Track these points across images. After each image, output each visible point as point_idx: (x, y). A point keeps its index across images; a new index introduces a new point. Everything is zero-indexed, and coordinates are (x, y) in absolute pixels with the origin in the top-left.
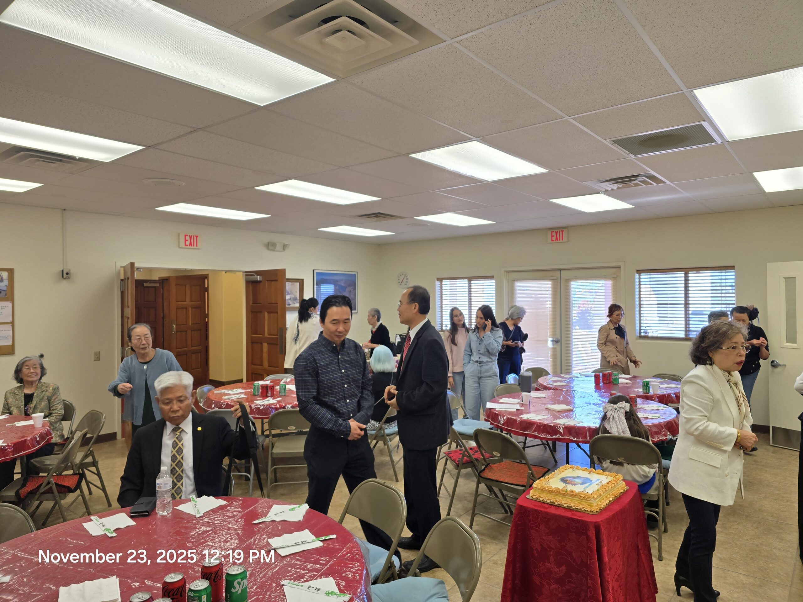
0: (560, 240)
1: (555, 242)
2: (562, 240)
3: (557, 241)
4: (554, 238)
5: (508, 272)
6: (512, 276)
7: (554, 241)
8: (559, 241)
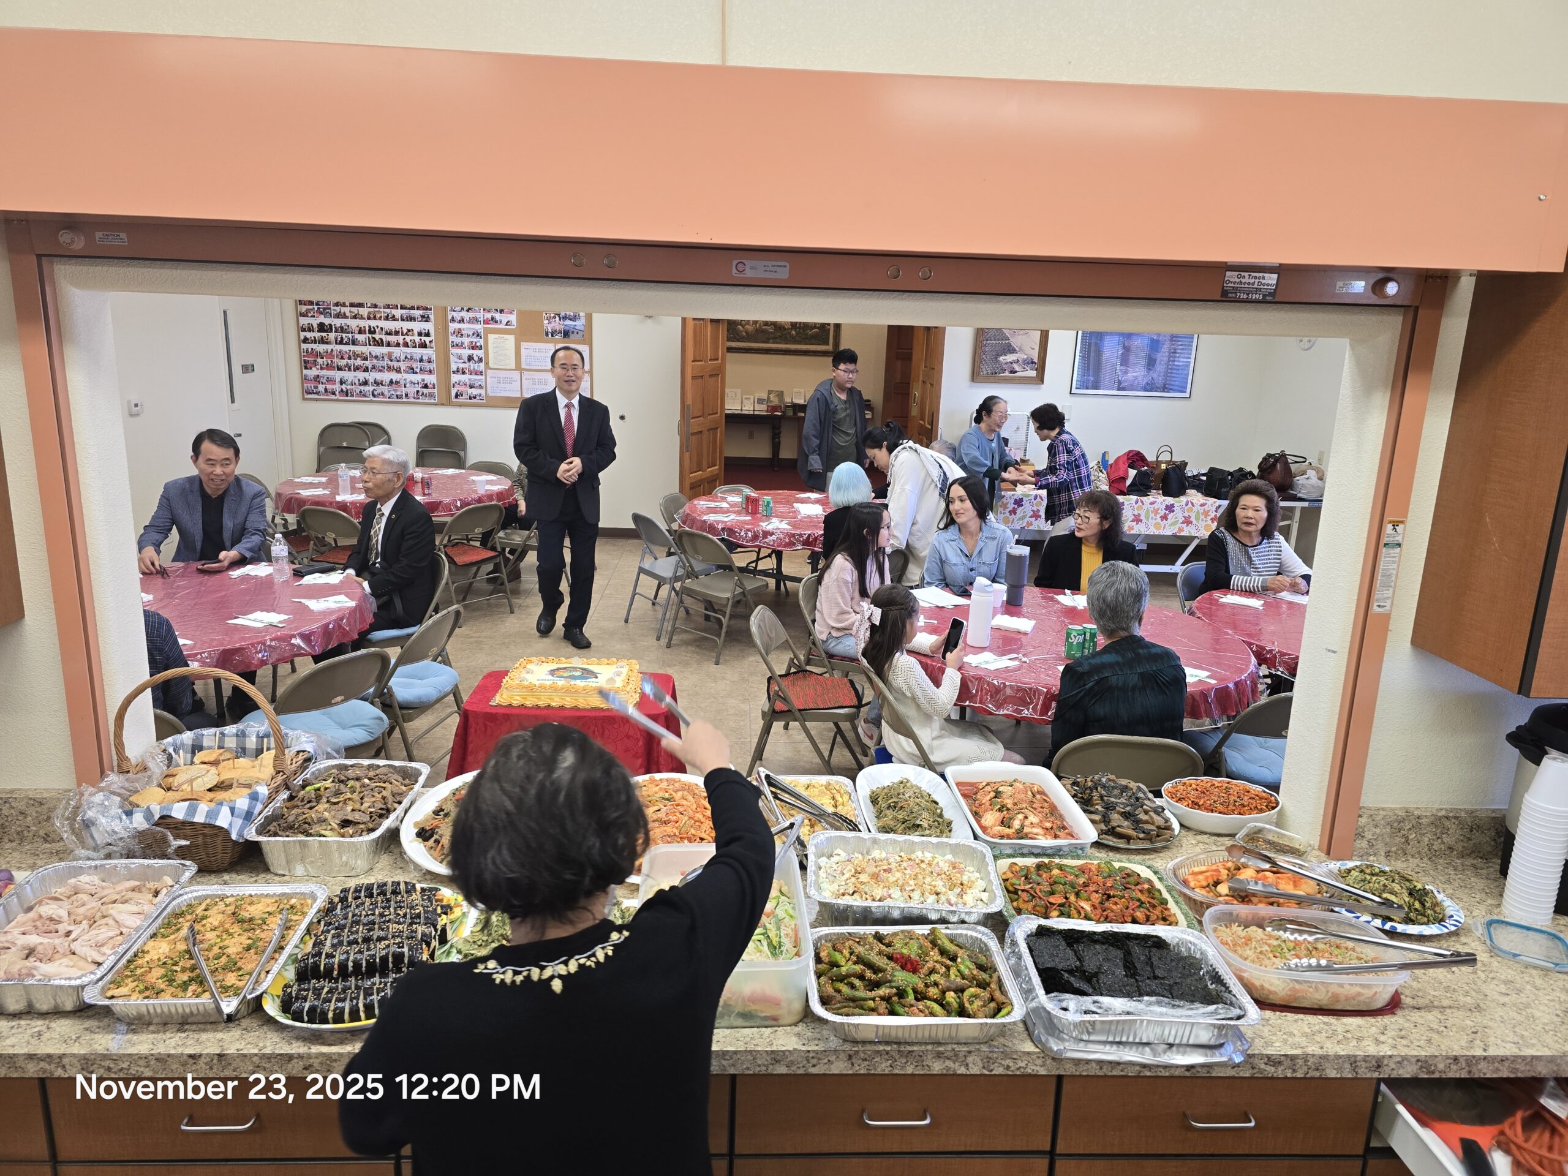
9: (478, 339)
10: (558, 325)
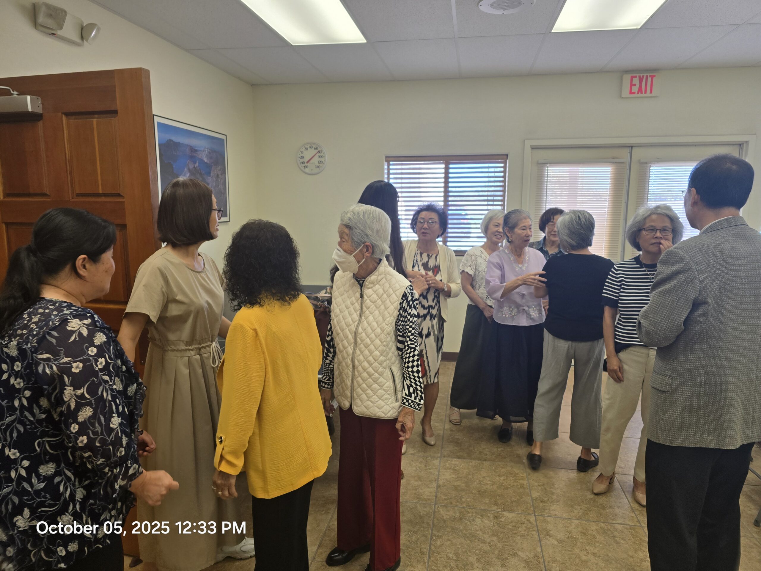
0: (646, 92)
1: (636, 95)
2: (651, 92)
3: (640, 95)
4: (635, 89)
5: (533, 148)
6: (538, 154)
7: (634, 93)
8: (643, 95)
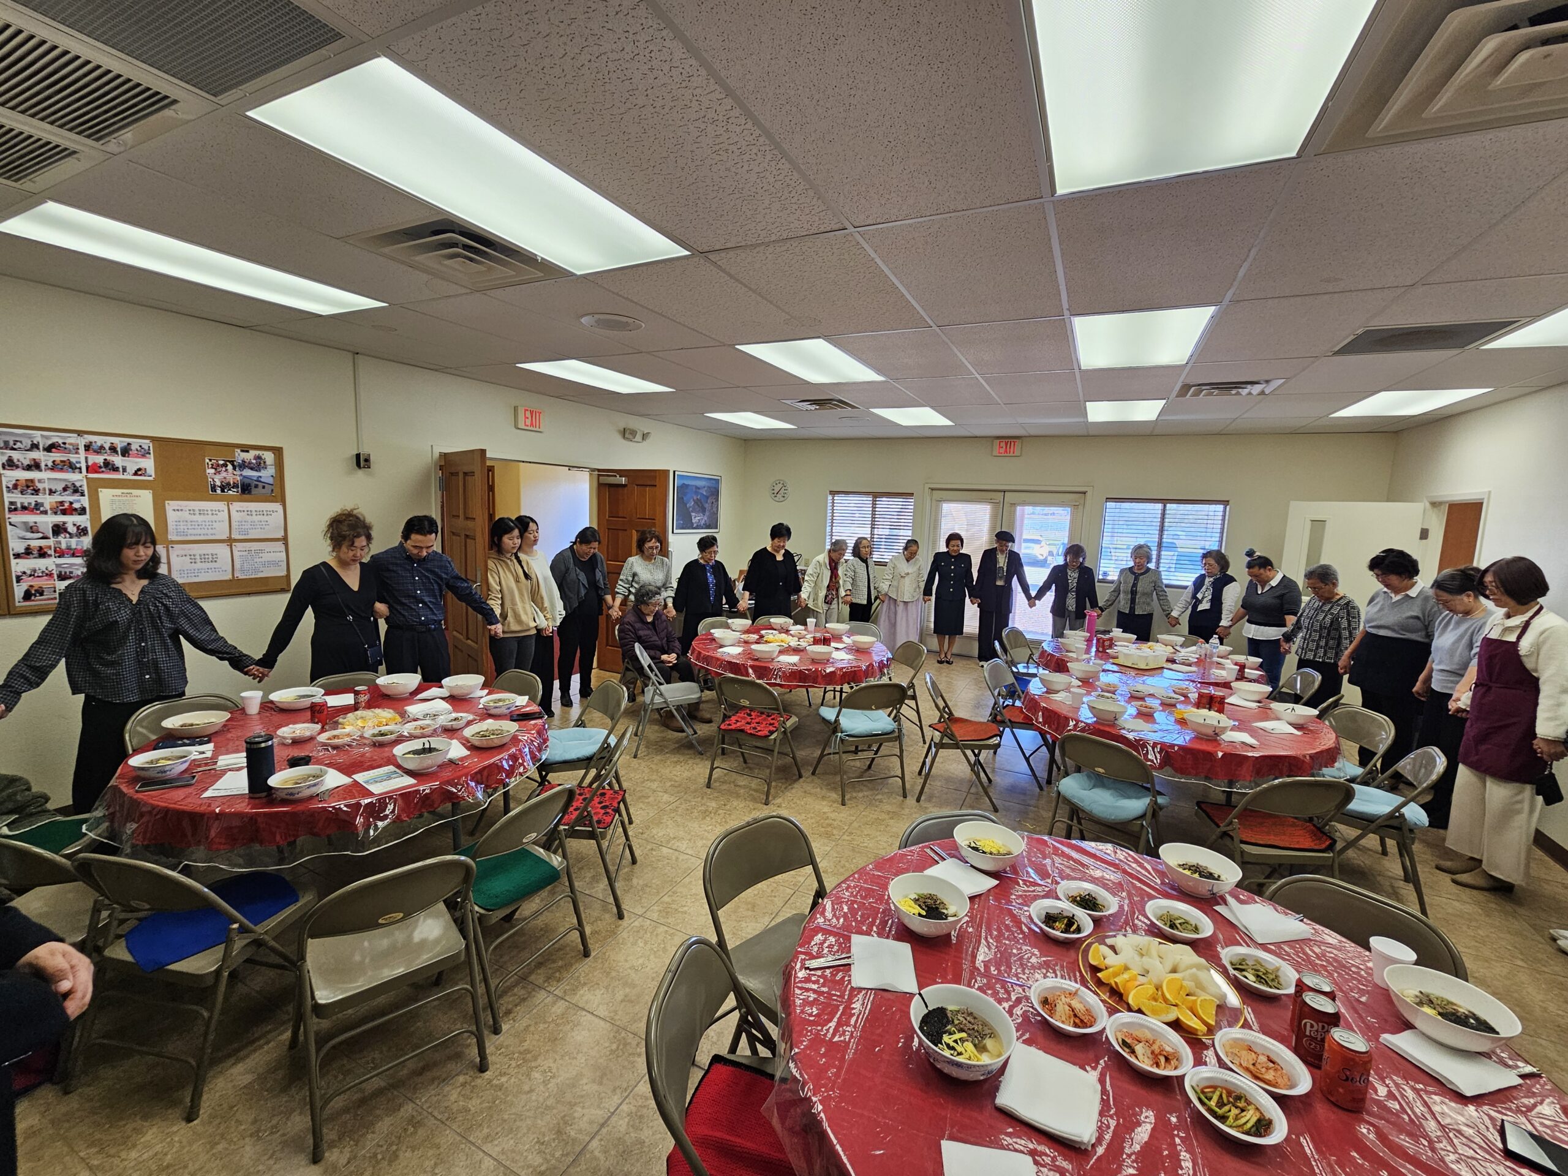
1: (1003, 455)
2: (1014, 453)
3: (1006, 455)
4: (1002, 450)
5: (932, 489)
6: (936, 493)
7: (1001, 453)
8: (1009, 455)
9: (76, 497)
10: (230, 475)
